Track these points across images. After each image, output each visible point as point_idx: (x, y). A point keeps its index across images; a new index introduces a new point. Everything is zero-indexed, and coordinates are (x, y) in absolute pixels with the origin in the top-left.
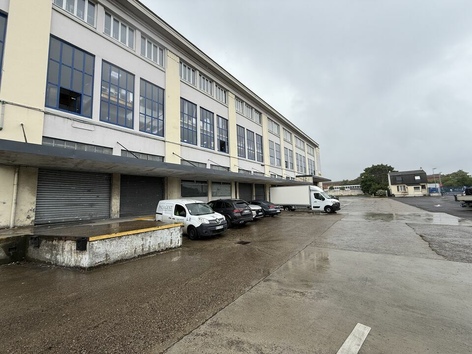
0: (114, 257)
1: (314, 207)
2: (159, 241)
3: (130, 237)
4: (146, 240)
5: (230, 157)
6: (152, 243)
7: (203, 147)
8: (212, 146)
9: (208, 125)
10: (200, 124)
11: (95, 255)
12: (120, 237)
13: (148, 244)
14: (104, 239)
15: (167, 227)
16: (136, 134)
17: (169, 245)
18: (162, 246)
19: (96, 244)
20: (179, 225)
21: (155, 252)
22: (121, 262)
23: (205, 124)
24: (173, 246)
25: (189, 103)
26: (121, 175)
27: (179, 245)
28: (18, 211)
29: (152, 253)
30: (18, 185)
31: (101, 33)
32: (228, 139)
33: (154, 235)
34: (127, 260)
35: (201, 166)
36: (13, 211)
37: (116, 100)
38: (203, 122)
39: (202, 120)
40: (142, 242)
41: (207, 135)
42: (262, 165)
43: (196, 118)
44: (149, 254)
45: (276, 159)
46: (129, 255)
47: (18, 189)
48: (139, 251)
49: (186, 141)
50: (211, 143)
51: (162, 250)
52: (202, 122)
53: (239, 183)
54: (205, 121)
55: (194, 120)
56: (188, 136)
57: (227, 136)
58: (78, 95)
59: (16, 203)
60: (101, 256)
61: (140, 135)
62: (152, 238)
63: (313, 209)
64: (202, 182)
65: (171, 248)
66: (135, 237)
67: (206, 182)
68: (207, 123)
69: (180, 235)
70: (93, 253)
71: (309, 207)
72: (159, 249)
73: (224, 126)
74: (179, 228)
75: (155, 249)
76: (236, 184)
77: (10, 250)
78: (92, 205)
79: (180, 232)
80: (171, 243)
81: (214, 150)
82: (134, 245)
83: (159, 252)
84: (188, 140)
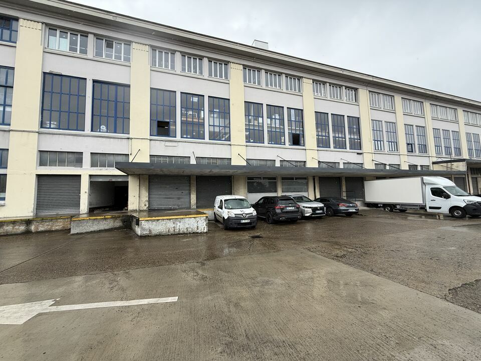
0: (154, 232)
1: (430, 208)
2: (188, 226)
3: (165, 221)
4: (177, 224)
5: (305, 150)
6: (181, 227)
7: (272, 144)
8: (283, 141)
9: (278, 121)
10: (267, 121)
11: (143, 229)
12: (158, 220)
13: (178, 227)
14: (148, 220)
15: (193, 216)
16: (206, 143)
17: (195, 230)
18: (190, 230)
19: (143, 223)
20: (205, 215)
21: (184, 233)
22: (159, 236)
23: (274, 120)
24: (199, 231)
25: (255, 105)
26: (196, 176)
27: (205, 231)
28: (141, 201)
29: (182, 234)
30: (139, 186)
31: (179, 73)
32: (303, 130)
33: (183, 221)
34: (163, 235)
35: (269, 163)
36: (138, 201)
37: (191, 120)
38: (271, 119)
39: (269, 117)
40: (174, 226)
41: (276, 132)
42: (358, 154)
43: (263, 117)
44: (179, 234)
45: (386, 144)
46: (165, 232)
47: (139, 189)
48: (172, 231)
49: (252, 141)
50: (281, 138)
51: (190, 233)
52: (269, 120)
53: (320, 178)
54: (273, 117)
55: (260, 119)
56: (254, 136)
57: (303, 128)
58: (167, 124)
59: (139, 197)
60: (146, 230)
61: (210, 144)
62: (181, 223)
63: (428, 210)
64: (269, 178)
65: (197, 233)
66: (168, 221)
67: (275, 179)
68: (275, 119)
69: (205, 223)
70: (142, 228)
71: (423, 208)
72: (187, 232)
73: (297, 118)
74: (205, 218)
75: (184, 231)
76: (314, 179)
77: (124, 222)
78: (179, 199)
79: (205, 221)
80: (198, 229)
81: (285, 145)
82: (168, 226)
83: (187, 234)
84: (254, 140)
